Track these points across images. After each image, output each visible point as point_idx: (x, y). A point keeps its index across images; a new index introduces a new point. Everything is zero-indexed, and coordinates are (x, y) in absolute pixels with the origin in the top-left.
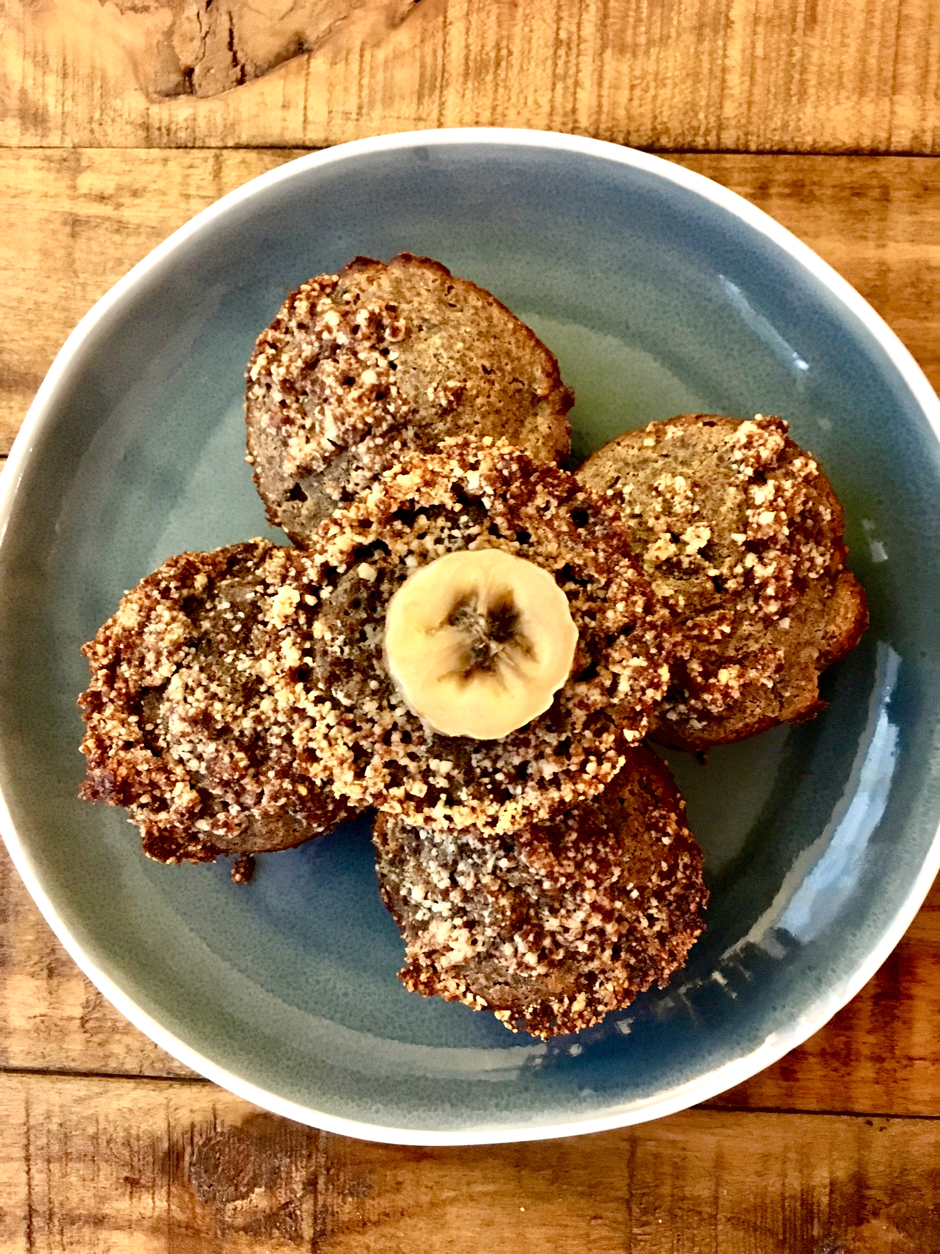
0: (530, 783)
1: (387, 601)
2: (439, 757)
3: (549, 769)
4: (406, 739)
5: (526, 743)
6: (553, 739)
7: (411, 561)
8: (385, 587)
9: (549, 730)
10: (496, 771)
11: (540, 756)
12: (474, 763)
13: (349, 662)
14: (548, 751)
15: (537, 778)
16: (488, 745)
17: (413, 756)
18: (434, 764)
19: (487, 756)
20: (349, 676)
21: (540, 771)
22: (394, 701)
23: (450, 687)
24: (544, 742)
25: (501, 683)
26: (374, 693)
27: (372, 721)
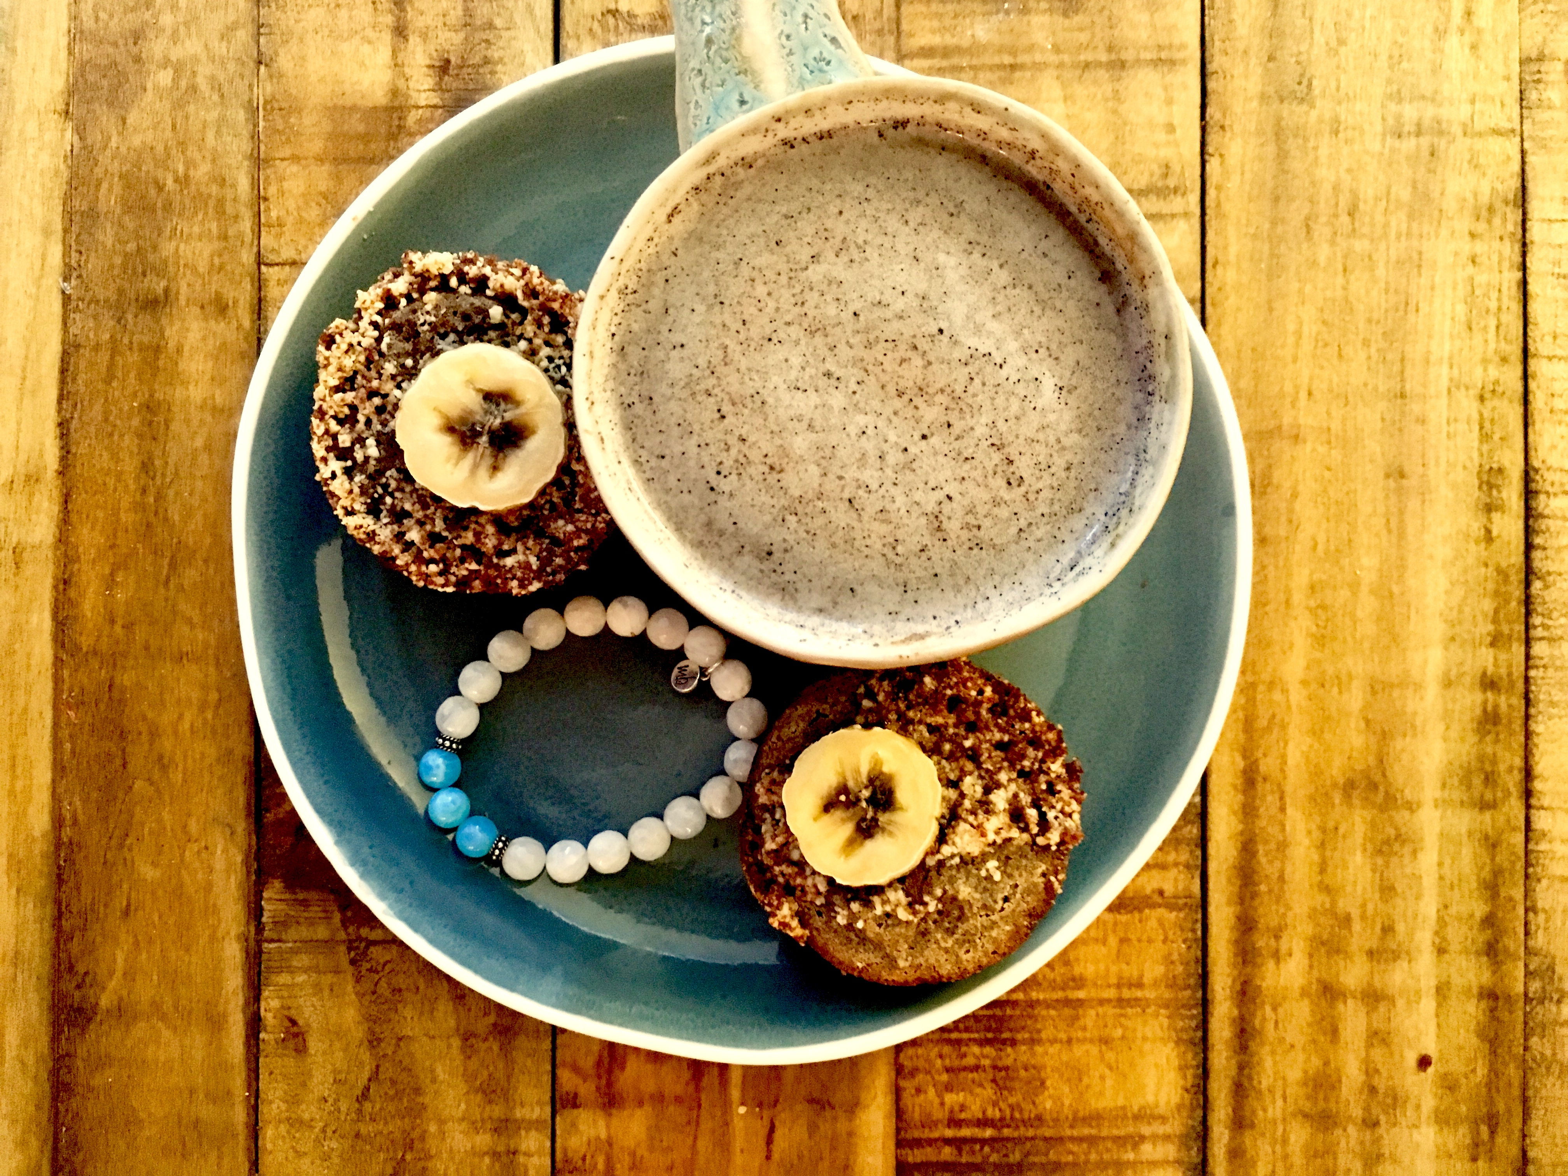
0: (395, 527)
1: (482, 341)
2: (379, 443)
3: (414, 535)
4: (380, 410)
5: (425, 507)
6: (439, 526)
7: (523, 345)
8: (492, 334)
9: (445, 519)
10: (392, 495)
11: (421, 523)
12: (388, 473)
13: (418, 334)
14: (428, 527)
15: (403, 529)
16: (406, 477)
17: (368, 423)
18: (371, 442)
19: (398, 481)
20: (407, 340)
21: (409, 530)
22: (404, 385)
23: (436, 421)
24: (433, 520)
25: (459, 459)
26: (403, 366)
27: (380, 375)
